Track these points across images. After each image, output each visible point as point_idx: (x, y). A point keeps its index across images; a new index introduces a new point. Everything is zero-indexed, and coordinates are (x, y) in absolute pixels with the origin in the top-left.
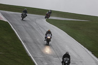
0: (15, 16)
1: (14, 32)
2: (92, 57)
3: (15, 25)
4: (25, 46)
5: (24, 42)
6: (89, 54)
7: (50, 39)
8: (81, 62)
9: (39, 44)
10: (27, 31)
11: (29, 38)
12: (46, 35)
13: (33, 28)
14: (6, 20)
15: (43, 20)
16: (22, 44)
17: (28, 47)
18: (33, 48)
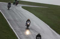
0: (3, 4)
1: (2, 14)
2: (50, 29)
4: (8, 22)
5: (8, 20)
9: (17, 21)
10: (10, 14)
11: (11, 18)
13: (13, 12)
15: (20, 7)
16: (7, 21)
17: (10, 23)
18: (13, 24)
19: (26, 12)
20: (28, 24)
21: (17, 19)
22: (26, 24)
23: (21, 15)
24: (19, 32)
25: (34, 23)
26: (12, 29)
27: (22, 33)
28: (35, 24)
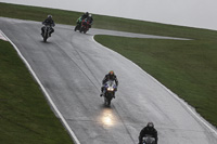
1: (24, 64)
2: (196, 119)
3: (25, 49)
5: (47, 86)
6: (189, 112)
7: (113, 92)
8: (173, 131)
10: (52, 63)
11: (56, 78)
12: (104, 82)
14: (5, 38)
16: (41, 90)
18: (65, 100)
19: (111, 55)
20: (110, 89)
21: (77, 81)
22: (103, 89)
23: (92, 66)
24: (85, 130)
25: (140, 96)
26: (60, 119)
27: (95, 134)
28: (142, 101)
